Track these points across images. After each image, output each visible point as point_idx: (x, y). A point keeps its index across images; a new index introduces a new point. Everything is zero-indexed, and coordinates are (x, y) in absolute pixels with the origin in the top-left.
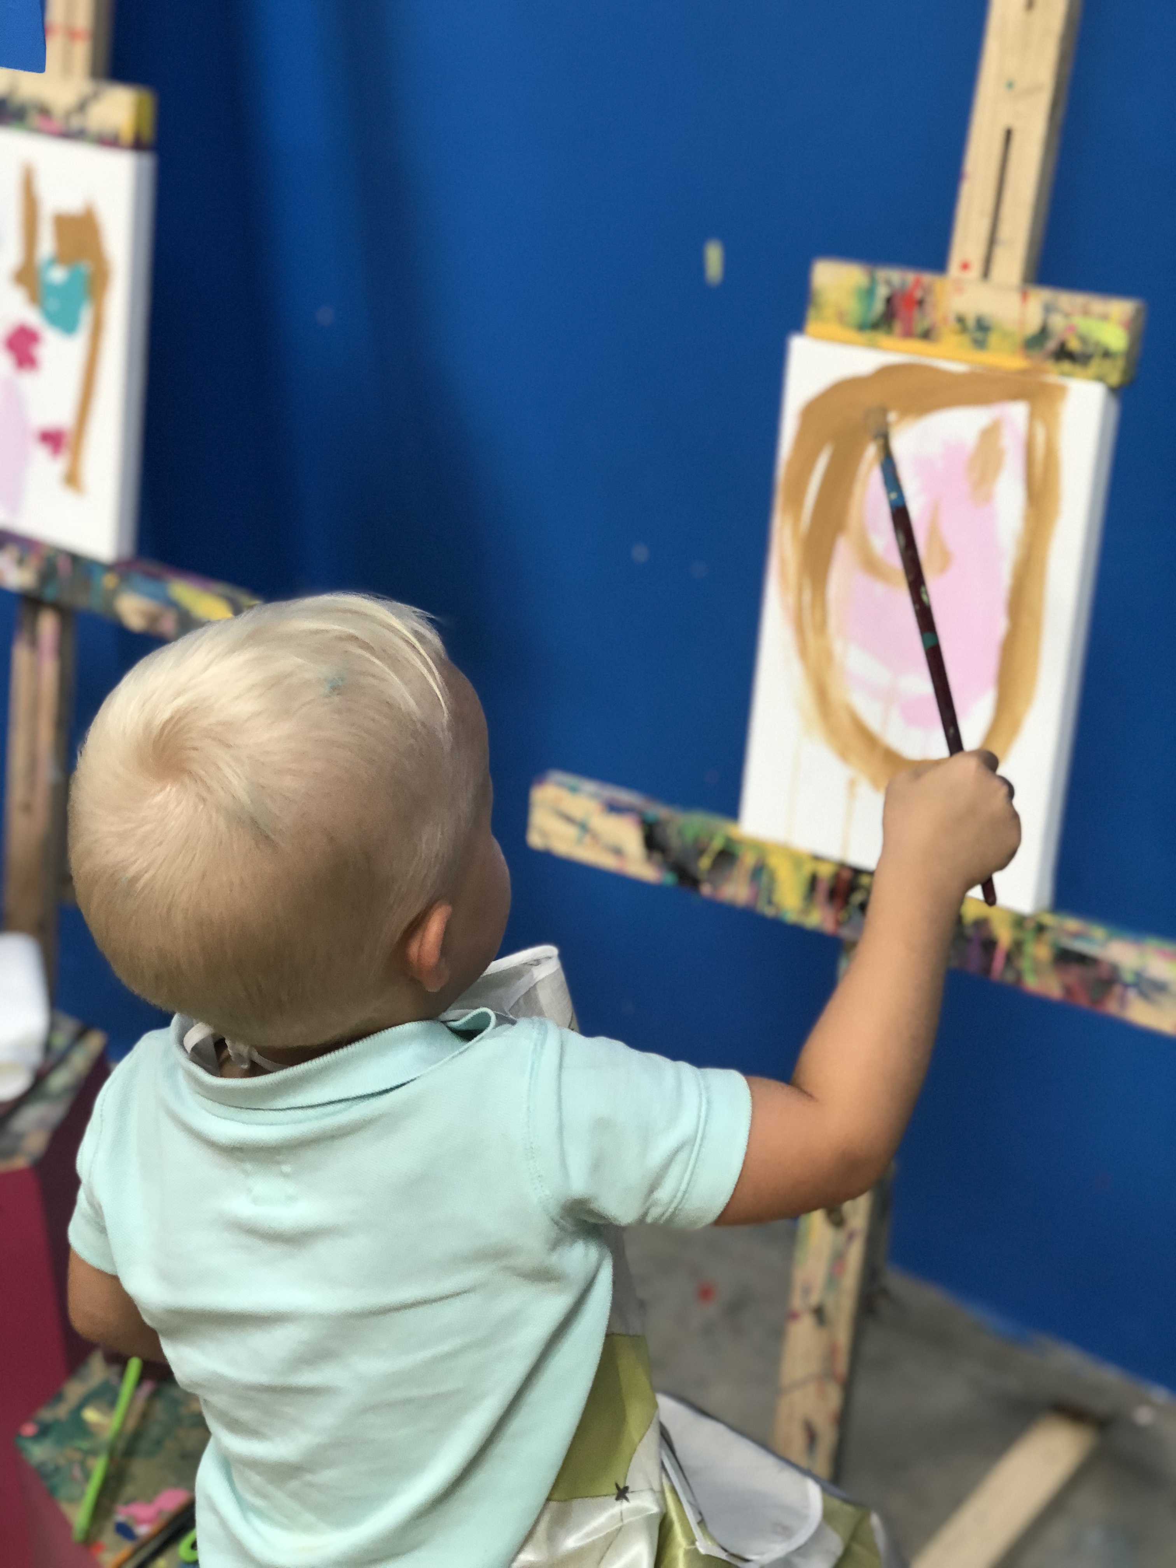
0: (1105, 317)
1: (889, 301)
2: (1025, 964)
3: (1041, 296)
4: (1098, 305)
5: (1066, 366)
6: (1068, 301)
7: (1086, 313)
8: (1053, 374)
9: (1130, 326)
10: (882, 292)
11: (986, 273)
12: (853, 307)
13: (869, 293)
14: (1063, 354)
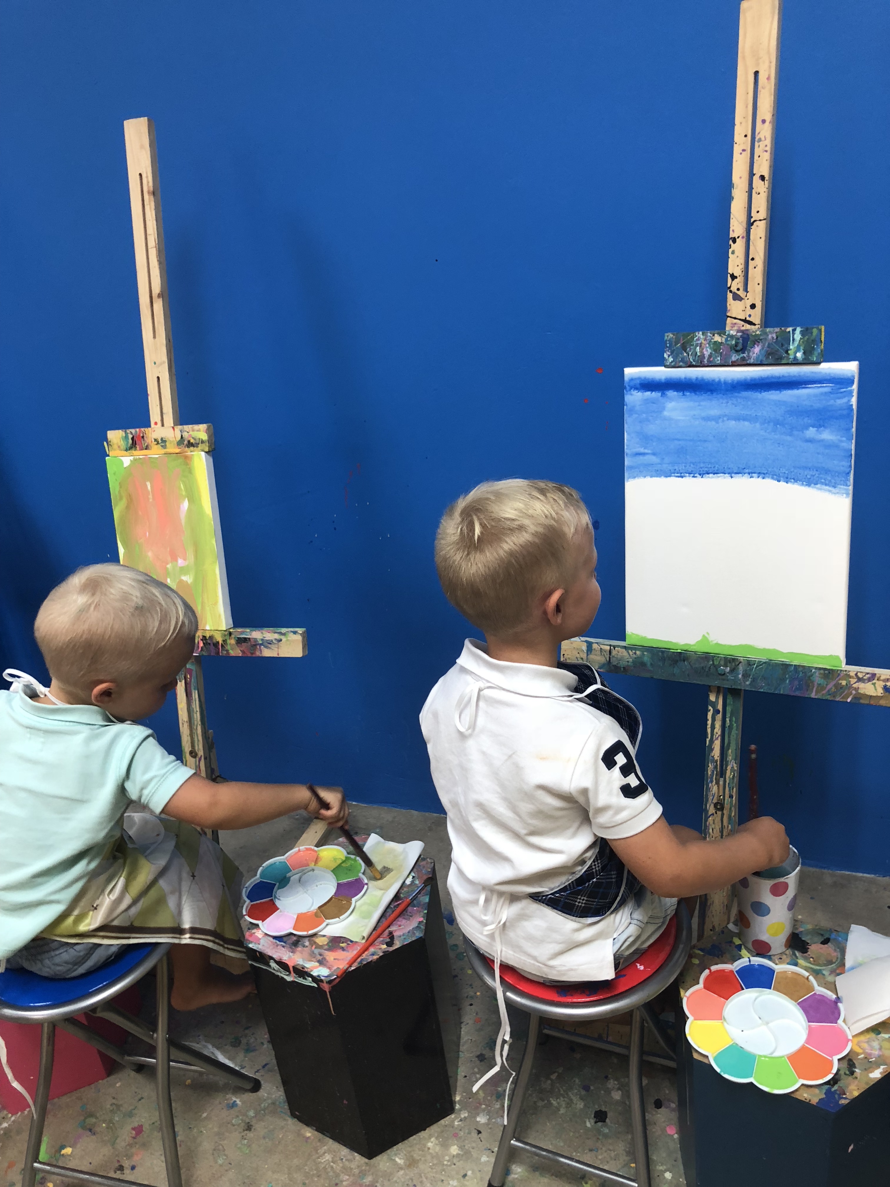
0: (199, 430)
1: (133, 439)
2: (228, 647)
3: (178, 428)
4: (196, 427)
5: (192, 448)
6: (186, 427)
7: (193, 431)
8: (189, 452)
9: (207, 431)
10: (130, 436)
11: (163, 425)
12: (123, 444)
13: (126, 437)
14: (190, 445)
